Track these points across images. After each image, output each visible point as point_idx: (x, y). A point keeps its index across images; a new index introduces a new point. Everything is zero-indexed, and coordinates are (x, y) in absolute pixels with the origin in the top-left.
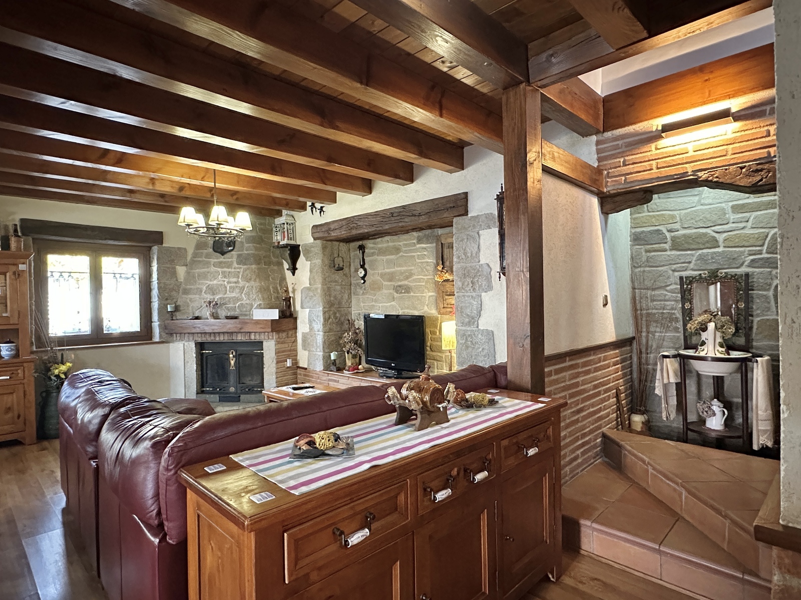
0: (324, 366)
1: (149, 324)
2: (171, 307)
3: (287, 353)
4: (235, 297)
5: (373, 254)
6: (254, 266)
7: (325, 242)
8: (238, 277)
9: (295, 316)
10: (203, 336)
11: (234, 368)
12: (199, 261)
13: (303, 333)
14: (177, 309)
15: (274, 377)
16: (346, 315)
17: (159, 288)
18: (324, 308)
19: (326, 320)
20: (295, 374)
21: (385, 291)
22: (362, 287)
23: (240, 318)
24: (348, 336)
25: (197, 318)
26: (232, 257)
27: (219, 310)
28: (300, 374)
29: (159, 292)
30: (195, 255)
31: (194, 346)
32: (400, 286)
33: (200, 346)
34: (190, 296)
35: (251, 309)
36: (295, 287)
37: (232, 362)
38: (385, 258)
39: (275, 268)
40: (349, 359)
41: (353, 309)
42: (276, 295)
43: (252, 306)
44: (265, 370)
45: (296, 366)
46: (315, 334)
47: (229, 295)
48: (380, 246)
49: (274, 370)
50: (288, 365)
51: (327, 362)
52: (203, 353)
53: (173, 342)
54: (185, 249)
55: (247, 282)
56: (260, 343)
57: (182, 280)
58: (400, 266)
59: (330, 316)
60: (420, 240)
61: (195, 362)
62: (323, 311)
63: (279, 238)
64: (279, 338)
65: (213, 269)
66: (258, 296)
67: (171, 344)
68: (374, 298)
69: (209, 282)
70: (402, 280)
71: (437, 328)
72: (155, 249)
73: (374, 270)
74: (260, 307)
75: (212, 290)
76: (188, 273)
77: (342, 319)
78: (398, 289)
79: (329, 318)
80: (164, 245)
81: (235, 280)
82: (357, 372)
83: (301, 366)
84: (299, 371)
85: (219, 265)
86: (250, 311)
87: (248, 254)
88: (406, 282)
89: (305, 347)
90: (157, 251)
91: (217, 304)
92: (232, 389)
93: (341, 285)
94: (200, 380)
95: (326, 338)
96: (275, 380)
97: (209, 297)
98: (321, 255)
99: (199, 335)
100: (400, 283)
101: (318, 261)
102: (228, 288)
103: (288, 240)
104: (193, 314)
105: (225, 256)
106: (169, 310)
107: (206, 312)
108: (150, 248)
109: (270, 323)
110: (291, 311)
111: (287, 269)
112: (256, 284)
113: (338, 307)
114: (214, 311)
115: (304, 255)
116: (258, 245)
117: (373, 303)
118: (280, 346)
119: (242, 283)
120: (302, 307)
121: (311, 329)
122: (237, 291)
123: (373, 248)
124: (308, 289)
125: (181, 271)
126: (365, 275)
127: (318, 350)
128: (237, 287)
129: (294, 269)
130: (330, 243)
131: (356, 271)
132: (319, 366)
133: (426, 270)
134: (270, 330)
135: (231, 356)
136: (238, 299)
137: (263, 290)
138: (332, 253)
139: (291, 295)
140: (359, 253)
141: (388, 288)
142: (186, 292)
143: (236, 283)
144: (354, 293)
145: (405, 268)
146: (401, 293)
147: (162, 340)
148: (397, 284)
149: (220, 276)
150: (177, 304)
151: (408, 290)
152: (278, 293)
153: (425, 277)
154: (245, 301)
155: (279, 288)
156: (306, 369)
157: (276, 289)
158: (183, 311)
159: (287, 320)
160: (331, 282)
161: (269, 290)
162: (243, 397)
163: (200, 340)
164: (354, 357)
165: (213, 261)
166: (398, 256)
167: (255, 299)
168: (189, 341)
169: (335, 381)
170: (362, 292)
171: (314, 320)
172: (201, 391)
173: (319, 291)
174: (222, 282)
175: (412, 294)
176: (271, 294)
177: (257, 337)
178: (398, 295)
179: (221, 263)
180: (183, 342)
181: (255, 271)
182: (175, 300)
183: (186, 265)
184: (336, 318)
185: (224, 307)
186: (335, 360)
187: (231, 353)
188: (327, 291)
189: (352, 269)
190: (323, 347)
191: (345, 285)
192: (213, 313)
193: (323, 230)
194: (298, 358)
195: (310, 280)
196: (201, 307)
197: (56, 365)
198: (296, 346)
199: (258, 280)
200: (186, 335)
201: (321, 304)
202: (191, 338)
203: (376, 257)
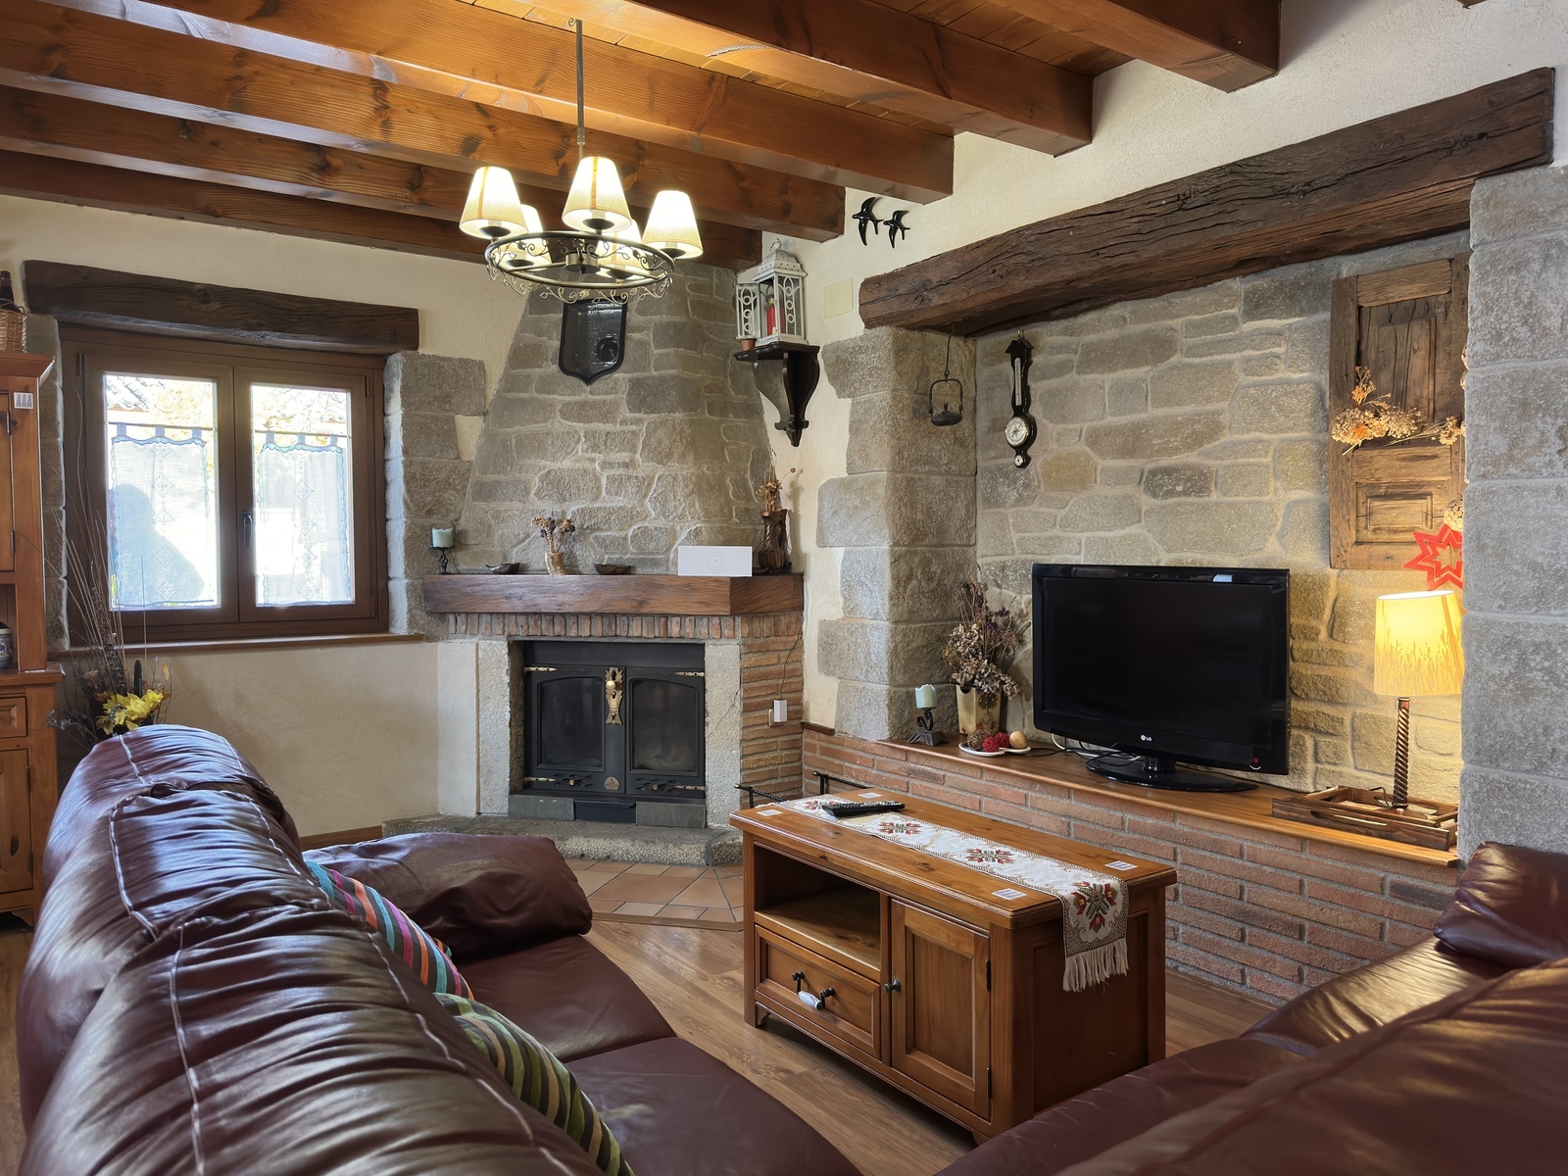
0: (893, 727)
1: (381, 584)
2: (441, 534)
3: (774, 682)
4: (622, 508)
5: (1062, 369)
6: (678, 416)
7: (902, 332)
8: (633, 450)
9: (795, 569)
10: (532, 622)
11: (617, 720)
12: (522, 401)
13: (822, 623)
14: (457, 541)
15: (736, 752)
16: (960, 568)
17: (409, 479)
18: (895, 544)
19: (900, 582)
20: (796, 745)
21: (1101, 490)
22: (1015, 481)
23: (639, 570)
24: (966, 635)
25: (515, 569)
26: (614, 390)
27: (578, 546)
28: (812, 748)
29: (408, 491)
30: (510, 382)
31: (505, 650)
32: (1168, 471)
33: (523, 652)
34: (493, 505)
35: (671, 546)
36: (801, 481)
37: (614, 704)
38: (1108, 379)
39: (741, 422)
40: (968, 708)
41: (980, 549)
42: (743, 504)
43: (673, 535)
44: (708, 730)
45: (799, 723)
46: (864, 626)
47: (608, 501)
48: (1092, 337)
49: (736, 733)
50: (777, 719)
51: (900, 715)
52: (530, 672)
53: (446, 637)
54: (481, 365)
55: (660, 462)
56: (694, 652)
57: (473, 458)
58: (1168, 403)
59: (911, 569)
60: (1257, 306)
61: (507, 698)
62: (892, 553)
63: (755, 330)
64: (751, 634)
65: (559, 424)
66: (692, 506)
67: (441, 645)
68: (1061, 513)
69: (549, 464)
70: (1177, 450)
71: (1318, 617)
72: (397, 362)
73: (1065, 420)
74: (696, 538)
75: (557, 486)
76: (488, 435)
77: (948, 582)
78: (1156, 482)
79: (910, 577)
80: (421, 351)
81: (624, 456)
82: (1008, 754)
83: (813, 721)
84: (807, 738)
85: (580, 412)
86: (668, 550)
87: (662, 379)
88: (1191, 458)
89: (827, 667)
90: (401, 366)
91: (573, 529)
92: (612, 783)
93: (947, 473)
94: (521, 753)
95: (898, 639)
96: (737, 764)
97: (549, 508)
98: (889, 375)
99: (521, 620)
100: (1165, 462)
101: (880, 396)
102: (604, 482)
103: (783, 331)
104: (505, 557)
105: (596, 385)
106: (435, 546)
107: (540, 553)
108: (382, 360)
109: (727, 589)
110: (785, 554)
111: (777, 426)
112: (683, 470)
113: (935, 541)
114: (562, 549)
115: (832, 379)
116: (691, 353)
117: (1057, 531)
118: (753, 659)
119: (644, 467)
120: (822, 543)
121: (850, 610)
122: (631, 489)
123: (1064, 348)
124: (844, 485)
125: (470, 429)
126: (1030, 440)
127: (874, 676)
128: (629, 478)
129: (796, 426)
130: (916, 335)
131: (998, 427)
132: (874, 726)
133: (1280, 408)
134: (726, 609)
135: (610, 683)
136: (630, 516)
137: (704, 488)
138: (924, 371)
139: (786, 504)
140: (1009, 370)
141: (1118, 477)
142: (486, 492)
143: (626, 465)
144: (986, 500)
145: (1190, 409)
146: (1171, 493)
147: (415, 631)
148: (1152, 466)
149: (580, 446)
150: (459, 528)
151: (1197, 482)
152: (749, 499)
153: (1276, 437)
154: (653, 519)
155: (751, 484)
156: (830, 732)
157: (740, 484)
158: (476, 549)
159: (775, 581)
160: (917, 462)
161: (723, 489)
162: (642, 808)
163: (521, 635)
164: (986, 701)
165: (560, 399)
166: (1162, 366)
167: (683, 515)
168: (491, 635)
169: (934, 778)
170: (1014, 495)
171: (862, 584)
172: (522, 784)
173: (881, 490)
174: (587, 465)
175: (1215, 496)
176: (728, 502)
177: (689, 630)
178: (1158, 502)
179: (583, 405)
180: (476, 639)
181: (682, 431)
182: (452, 516)
183: (485, 414)
184: (931, 579)
185: (591, 540)
186: (927, 711)
187: (609, 675)
188: (906, 493)
189: (983, 424)
190: (891, 668)
191: (959, 474)
192: (561, 556)
193: (902, 290)
194: (806, 696)
195: (849, 456)
196: (528, 536)
197: (120, 697)
198: (800, 661)
199: (691, 459)
200: (485, 619)
201: (886, 532)
202: (498, 629)
203: (1073, 376)
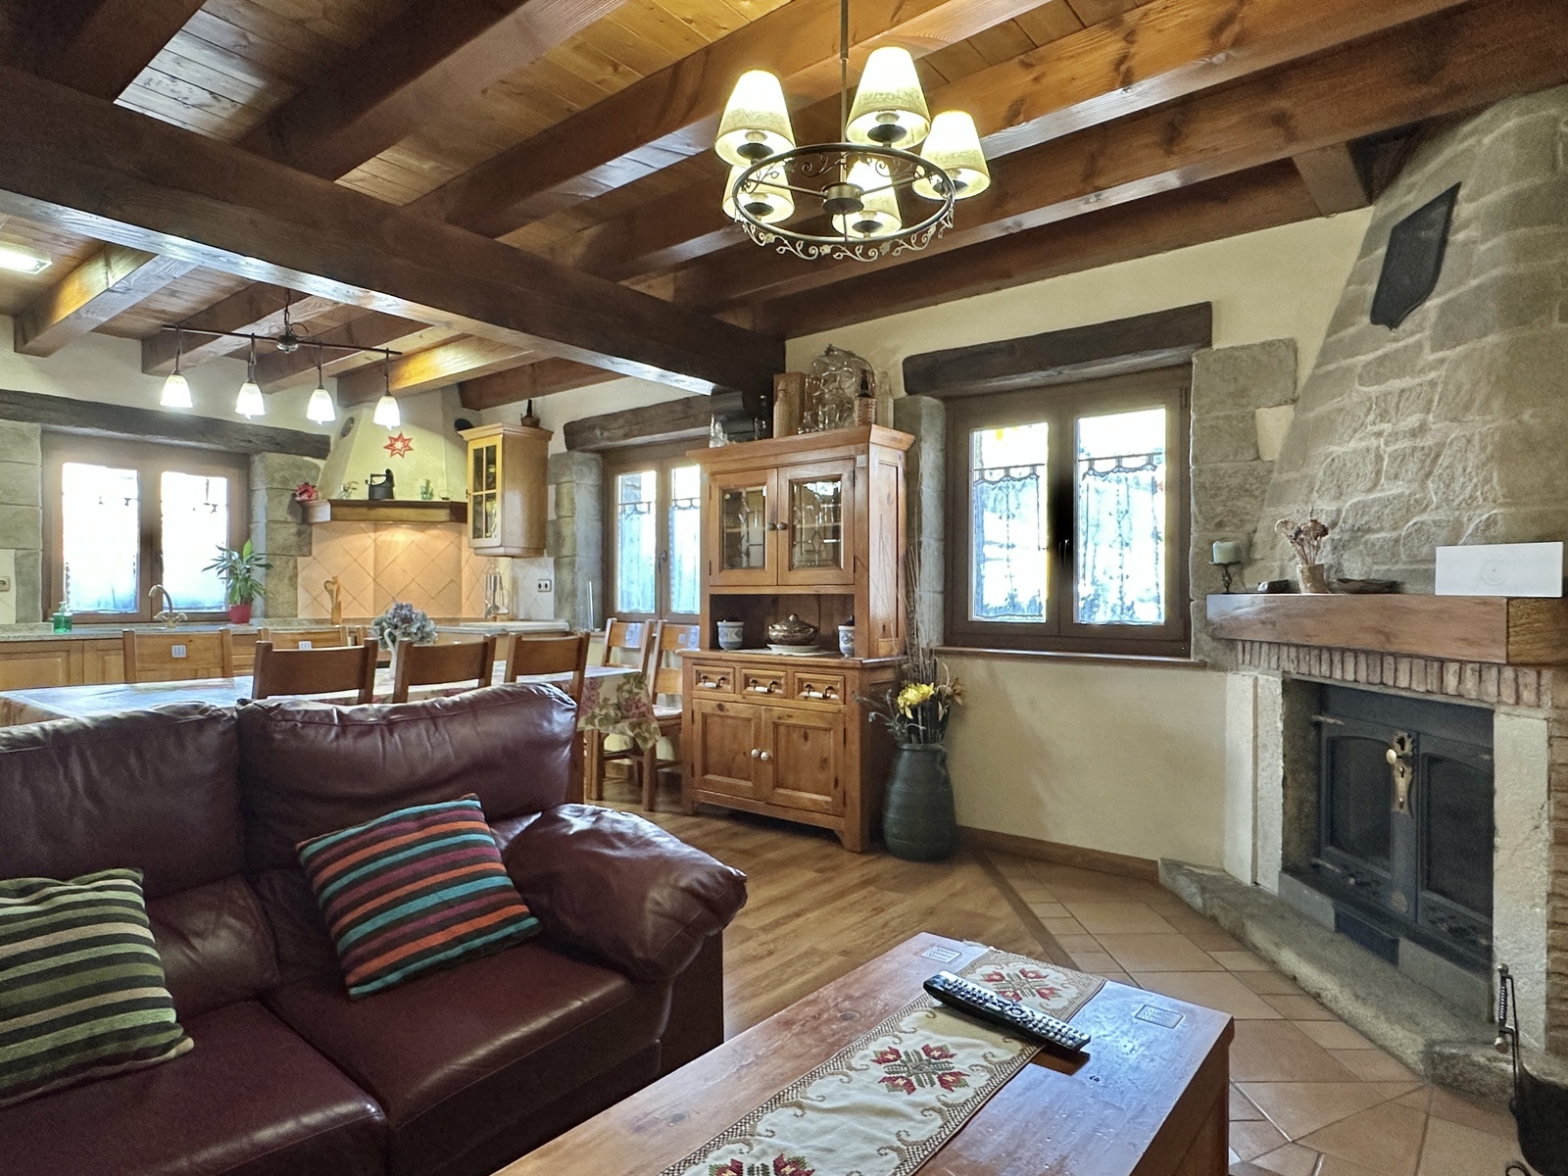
2: (1224, 548)
4: (1398, 497)
6: (1489, 340)
8: (1428, 407)
11: (1405, 811)
12: (1331, 374)
14: (1242, 555)
17: (1197, 490)
23: (1408, 587)
25: (1281, 587)
26: (1420, 328)
27: (1345, 556)
29: (1197, 503)
30: (1325, 355)
31: (1279, 691)
33: (1302, 695)
34: (1281, 509)
37: (1402, 785)
43: (1456, 530)
47: (1385, 490)
52: (1319, 723)
53: (1235, 669)
54: (1293, 343)
55: (1454, 420)
56: (1482, 718)
57: (1274, 456)
61: (1281, 749)
65: (1356, 393)
66: (1487, 480)
67: (1230, 676)
74: (1487, 533)
75: (1338, 476)
76: (1296, 425)
80: (1215, 347)
81: (1413, 421)
85: (1378, 370)
87: (1480, 289)
90: (1195, 369)
92: (1400, 902)
97: (1326, 506)
99: (1290, 653)
102: (1386, 462)
105: (1401, 327)
106: (1217, 561)
109: (1502, 617)
112: (1485, 424)
119: (1436, 430)
122: (1413, 467)
125: (1274, 423)
128: (1416, 450)
134: (1502, 654)
135: (1394, 753)
136: (1408, 507)
142: (1278, 495)
143: (1415, 433)
147: (1200, 658)
149: (1369, 418)
150: (1254, 541)
154: (1434, 509)
158: (1260, 565)
162: (1407, 948)
163: (1291, 671)
165: (1362, 360)
167: (1472, 498)
168: (1267, 671)
172: (1293, 866)
174: (1373, 442)
177: (1470, 684)
179: (1382, 360)
180: (1256, 673)
181: (1494, 362)
182: (1249, 527)
183: (1294, 401)
185: (1360, 546)
187: (1396, 741)
199: (1496, 404)
200: (1265, 648)
202: (1275, 662)
